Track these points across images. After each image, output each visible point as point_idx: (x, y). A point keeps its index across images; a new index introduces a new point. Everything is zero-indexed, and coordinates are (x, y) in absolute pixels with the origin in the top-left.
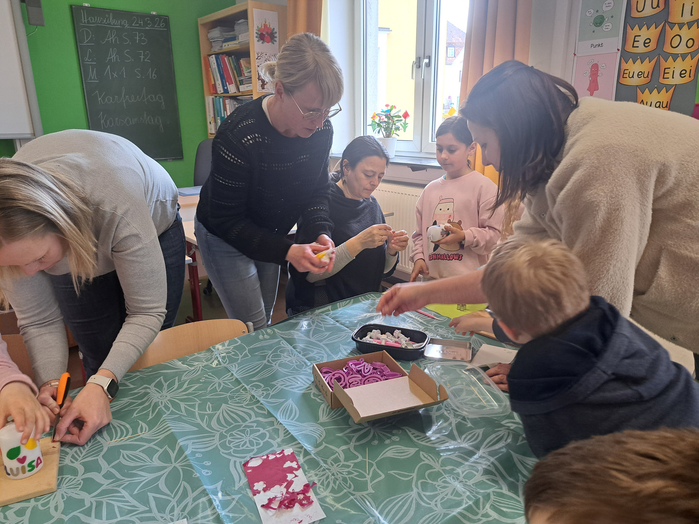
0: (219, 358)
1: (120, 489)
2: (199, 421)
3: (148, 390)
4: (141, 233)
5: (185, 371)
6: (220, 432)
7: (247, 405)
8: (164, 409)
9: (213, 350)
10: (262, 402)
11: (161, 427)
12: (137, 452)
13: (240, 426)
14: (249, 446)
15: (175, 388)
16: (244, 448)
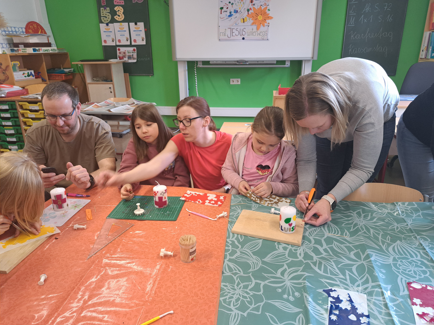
0: (399, 211)
1: (331, 260)
2: (381, 244)
3: (352, 214)
4: (376, 123)
5: (376, 212)
6: (394, 256)
7: (416, 248)
8: (360, 228)
9: (396, 205)
10: (427, 250)
11: (357, 238)
12: (342, 246)
13: (408, 259)
14: (413, 273)
15: (368, 219)
16: (409, 273)
